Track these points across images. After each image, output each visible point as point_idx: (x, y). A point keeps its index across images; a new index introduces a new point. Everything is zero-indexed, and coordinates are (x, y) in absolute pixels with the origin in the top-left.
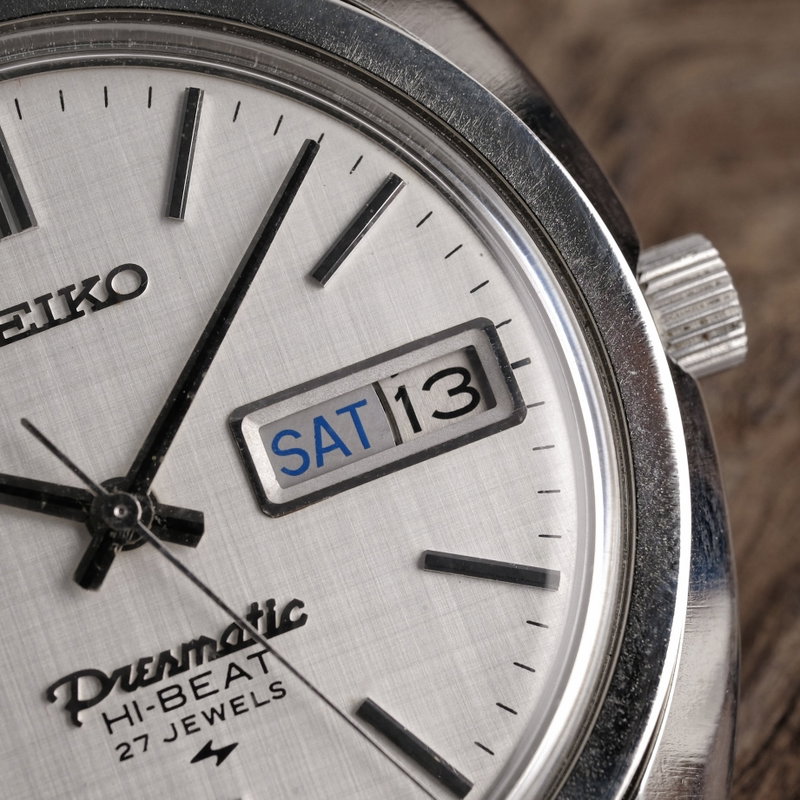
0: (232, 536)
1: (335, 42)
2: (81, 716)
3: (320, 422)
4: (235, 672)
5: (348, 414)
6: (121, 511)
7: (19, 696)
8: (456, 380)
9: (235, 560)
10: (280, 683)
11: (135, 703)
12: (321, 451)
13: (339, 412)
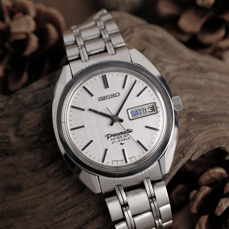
0: (126, 122)
2: (109, 138)
3: (136, 111)
4: (125, 136)
5: (139, 111)
6: (115, 118)
7: (103, 136)
8: (151, 108)
10: (129, 138)
11: (114, 138)
12: (136, 114)
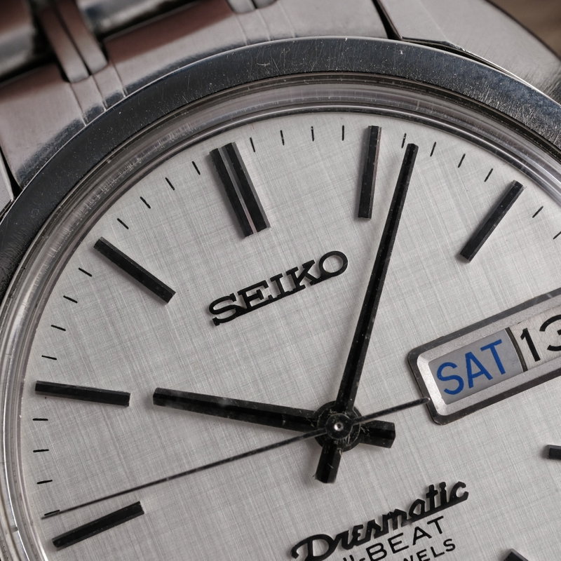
0: (413, 439)
1: (473, 90)
3: (469, 357)
4: (419, 534)
5: (489, 350)
6: (339, 426)
7: (272, 553)
9: (416, 456)
10: (451, 540)
11: (351, 557)
12: (471, 377)
13: (483, 349)
